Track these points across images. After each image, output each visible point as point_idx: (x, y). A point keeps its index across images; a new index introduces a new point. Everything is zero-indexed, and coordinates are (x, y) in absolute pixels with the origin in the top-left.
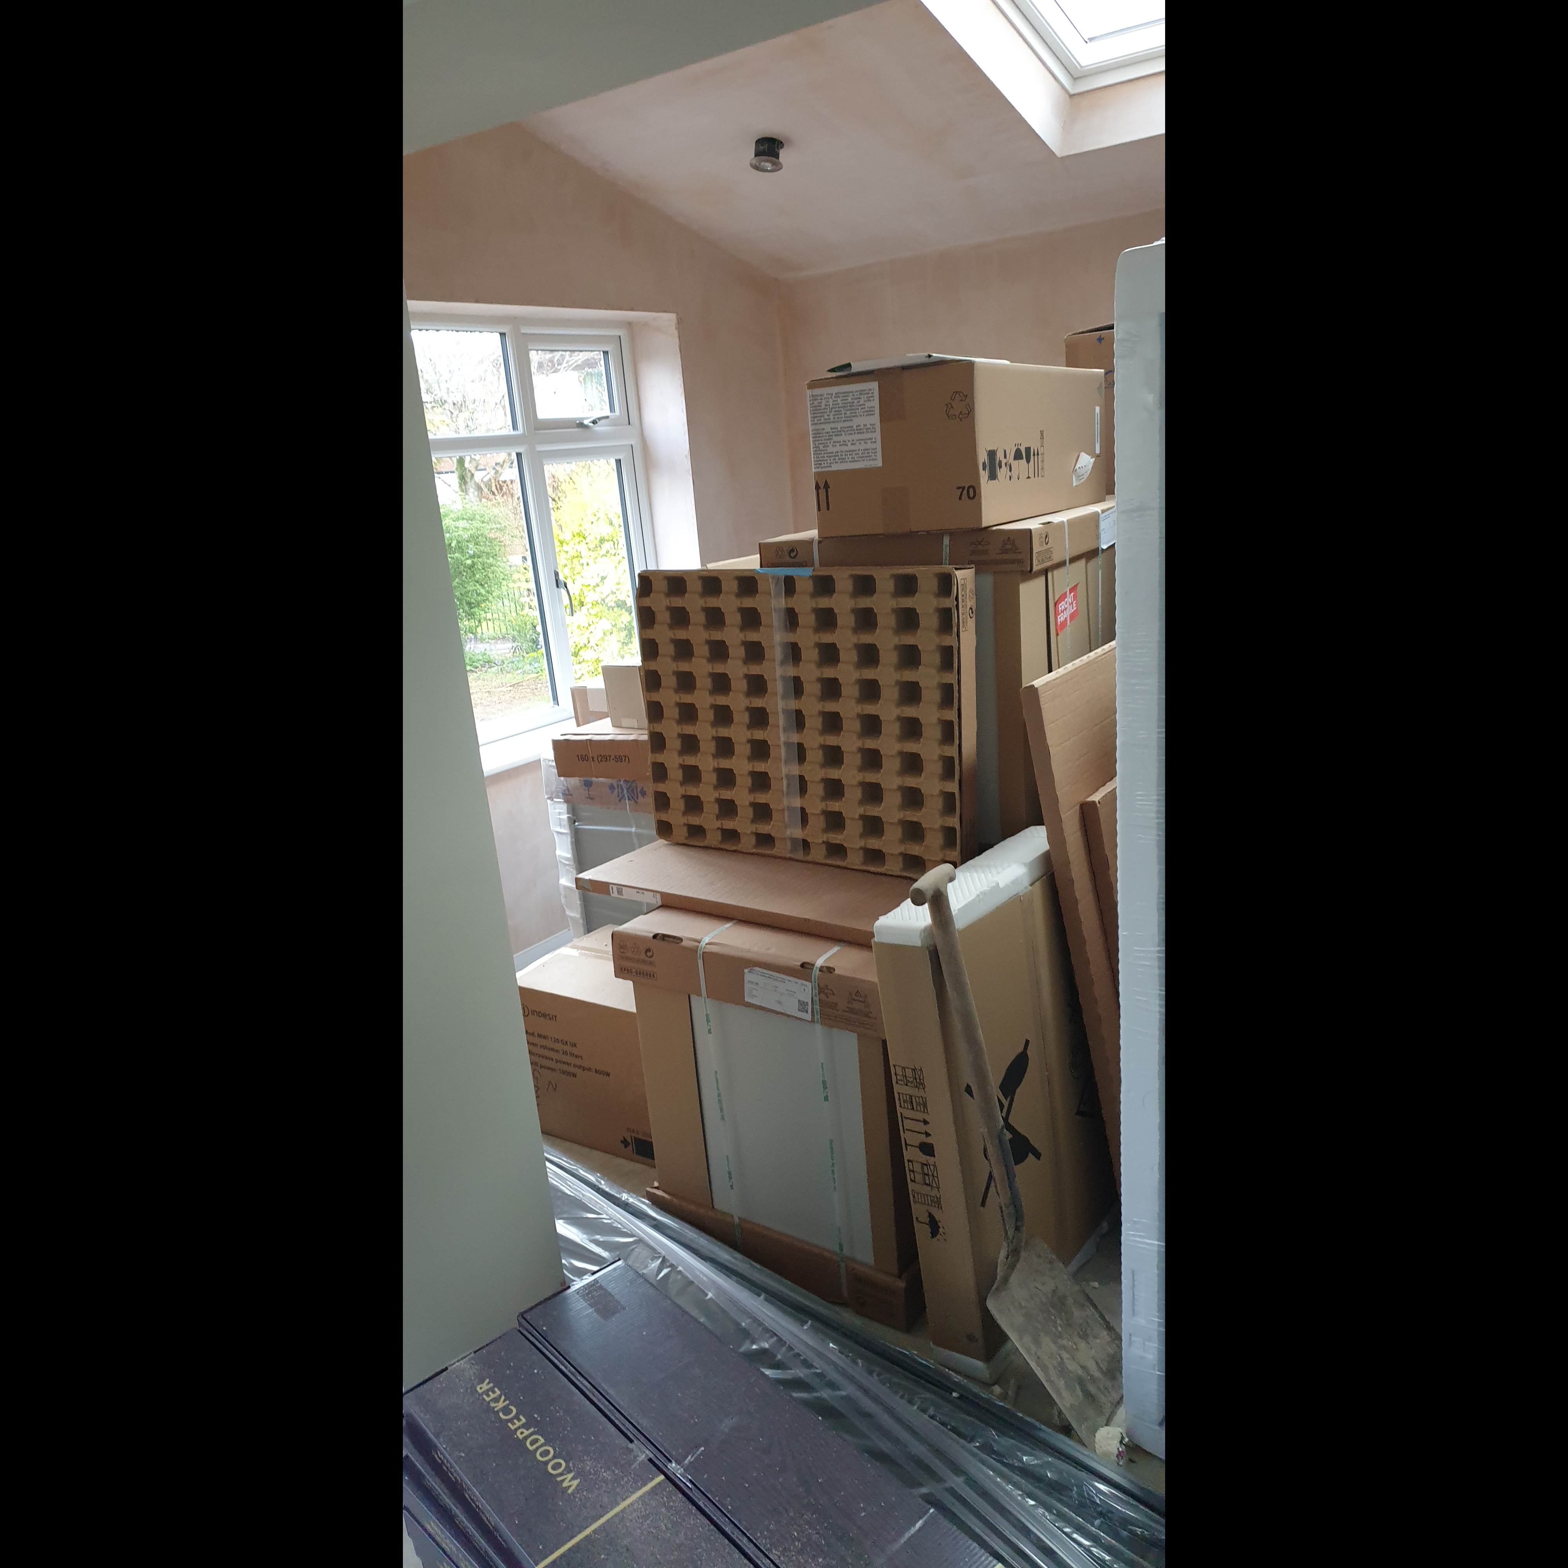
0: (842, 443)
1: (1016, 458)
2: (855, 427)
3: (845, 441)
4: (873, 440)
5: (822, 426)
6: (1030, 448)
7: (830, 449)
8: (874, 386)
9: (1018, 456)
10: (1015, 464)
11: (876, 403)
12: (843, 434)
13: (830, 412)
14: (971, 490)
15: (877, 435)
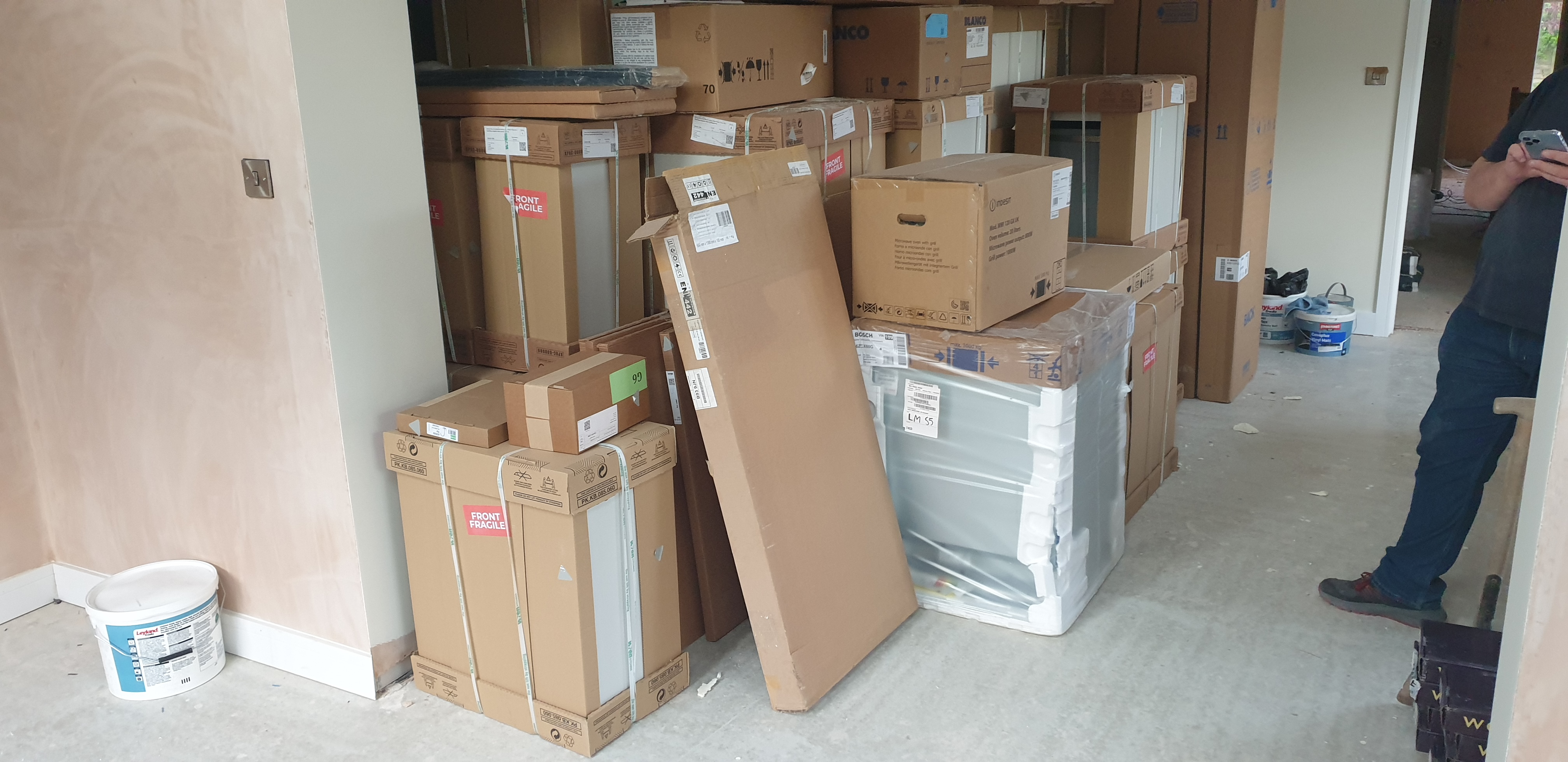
0: (632, 50)
1: (747, 67)
2: (640, 41)
3: (634, 49)
4: (652, 50)
5: (620, 38)
6: (760, 60)
7: (625, 53)
8: (652, 15)
9: (750, 65)
10: (747, 71)
11: (653, 27)
12: (633, 44)
13: (625, 29)
14: (712, 87)
15: (655, 47)
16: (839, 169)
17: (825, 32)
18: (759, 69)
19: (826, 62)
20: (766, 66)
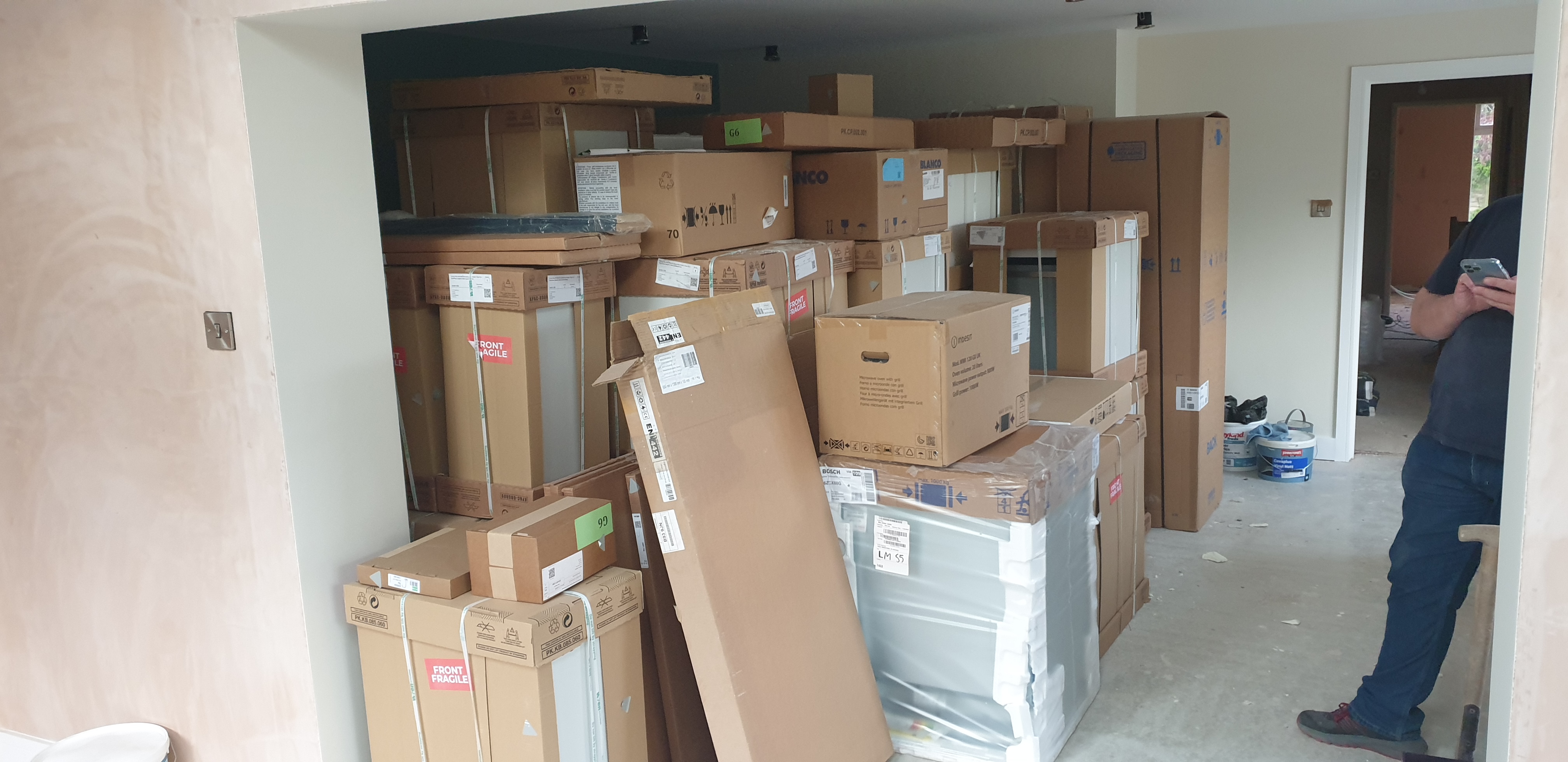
0: (597, 198)
1: (710, 212)
2: (604, 189)
3: (599, 197)
4: (616, 197)
5: (584, 186)
6: (723, 206)
7: (590, 201)
8: (616, 164)
9: (713, 210)
10: (710, 216)
11: (617, 175)
12: (597, 192)
13: (589, 177)
14: (676, 232)
15: (619, 194)
16: (802, 308)
17: (785, 178)
18: (722, 213)
19: (787, 206)
20: (729, 211)
